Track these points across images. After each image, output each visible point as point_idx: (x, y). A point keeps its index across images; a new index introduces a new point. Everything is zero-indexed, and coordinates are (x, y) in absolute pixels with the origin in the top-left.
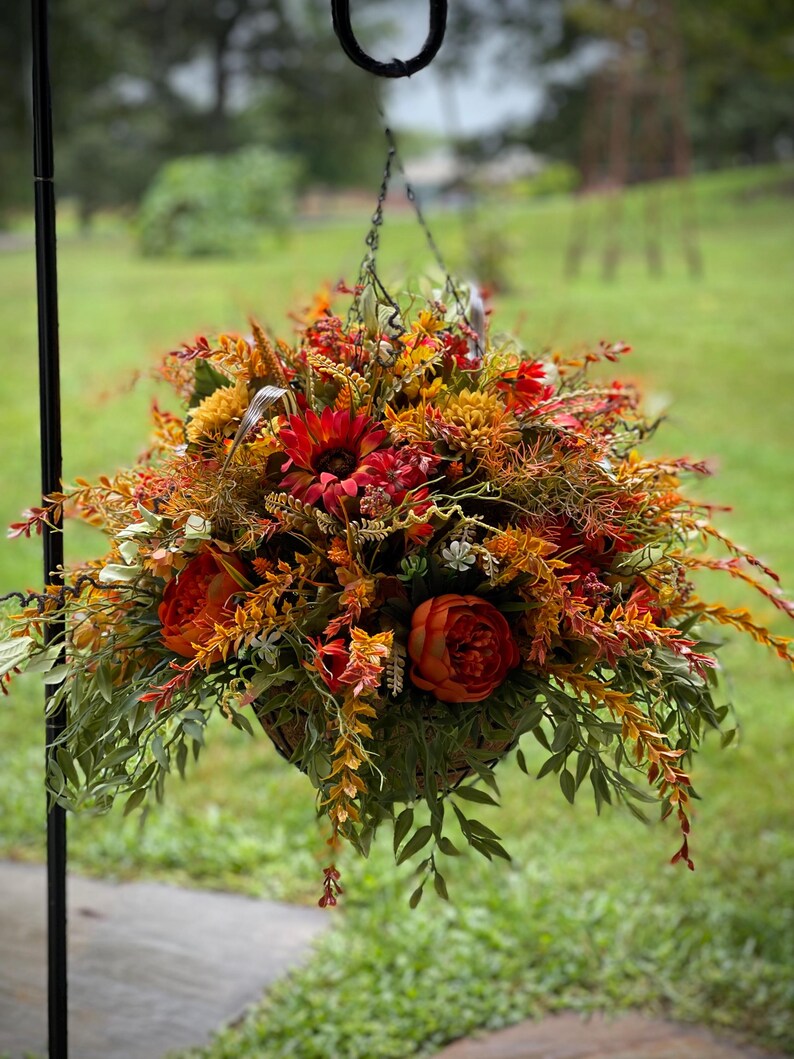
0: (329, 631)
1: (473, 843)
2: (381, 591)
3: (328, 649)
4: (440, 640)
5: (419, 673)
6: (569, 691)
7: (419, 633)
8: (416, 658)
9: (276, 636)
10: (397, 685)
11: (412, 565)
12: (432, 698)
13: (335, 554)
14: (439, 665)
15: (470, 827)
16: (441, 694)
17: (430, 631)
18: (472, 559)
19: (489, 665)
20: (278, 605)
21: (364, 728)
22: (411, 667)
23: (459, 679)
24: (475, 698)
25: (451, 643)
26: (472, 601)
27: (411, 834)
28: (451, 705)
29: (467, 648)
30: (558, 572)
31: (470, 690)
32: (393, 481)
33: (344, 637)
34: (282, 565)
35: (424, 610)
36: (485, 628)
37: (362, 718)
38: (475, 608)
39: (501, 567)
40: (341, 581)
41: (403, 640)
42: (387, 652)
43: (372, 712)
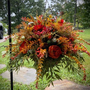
0: (38, 49)
1: (56, 77)
2: (45, 45)
3: (38, 52)
4: (52, 51)
5: (50, 55)
6: (68, 57)
7: (49, 50)
8: (49, 53)
9: (32, 50)
10: (47, 56)
11: (49, 41)
12: (51, 58)
13: (39, 40)
14: (52, 54)
15: (56, 75)
16: (52, 57)
17: (51, 50)
18: (56, 40)
19: (58, 54)
20: (32, 46)
21: (42, 62)
22: (49, 54)
23: (54, 56)
24: (56, 58)
25: (53, 51)
26: (56, 46)
27: (48, 76)
28: (53, 59)
29: (55, 52)
30: (68, 42)
31: (56, 57)
32: (46, 31)
33: (39, 50)
34: (33, 41)
35: (50, 47)
36: (58, 49)
37: (42, 61)
38: (56, 47)
39: (60, 41)
40: (40, 43)
41: (47, 51)
42: (45, 52)
43: (43, 60)
